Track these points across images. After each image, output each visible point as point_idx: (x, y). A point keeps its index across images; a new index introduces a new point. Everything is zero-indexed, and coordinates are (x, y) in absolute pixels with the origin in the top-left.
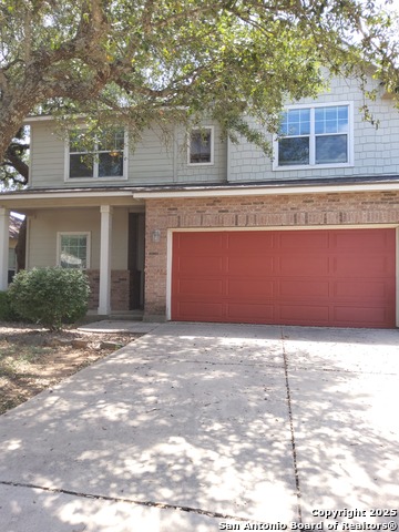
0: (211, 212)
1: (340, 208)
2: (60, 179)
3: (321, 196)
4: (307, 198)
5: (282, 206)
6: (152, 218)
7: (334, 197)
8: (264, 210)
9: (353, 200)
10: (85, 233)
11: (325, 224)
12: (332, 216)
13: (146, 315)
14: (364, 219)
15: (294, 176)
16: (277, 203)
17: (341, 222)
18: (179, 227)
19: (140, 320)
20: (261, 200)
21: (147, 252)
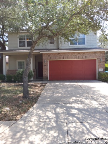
0: (58, 56)
1: (85, 55)
2: (17, 47)
3: (81, 53)
4: (78, 53)
5: (73, 55)
6: (44, 57)
7: (84, 53)
8: (69, 56)
9: (88, 53)
10: (24, 61)
11: (82, 58)
12: (84, 57)
13: (43, 80)
14: (90, 57)
15: (74, 48)
16: (72, 54)
17: (86, 58)
18: (50, 59)
19: (42, 81)
20: (69, 53)
21: (43, 65)
